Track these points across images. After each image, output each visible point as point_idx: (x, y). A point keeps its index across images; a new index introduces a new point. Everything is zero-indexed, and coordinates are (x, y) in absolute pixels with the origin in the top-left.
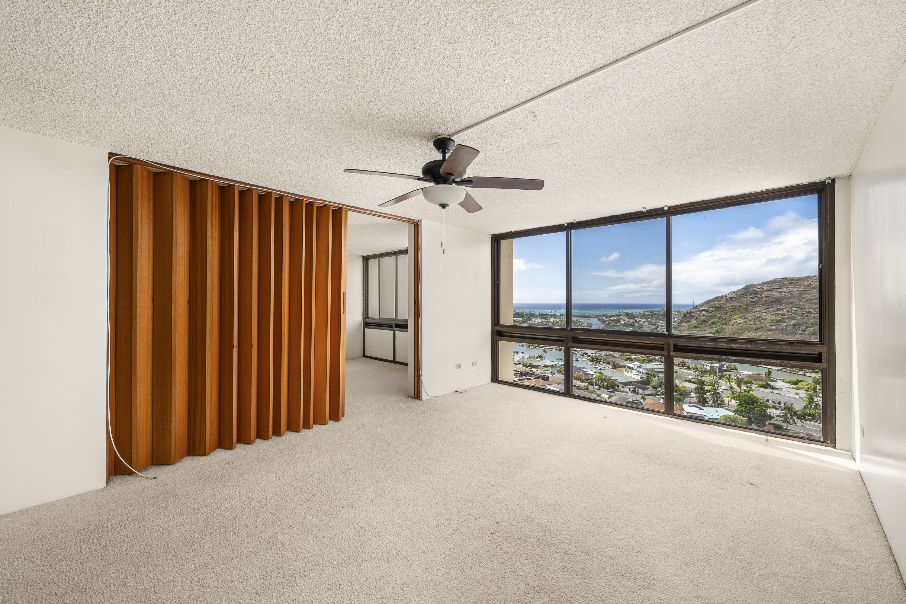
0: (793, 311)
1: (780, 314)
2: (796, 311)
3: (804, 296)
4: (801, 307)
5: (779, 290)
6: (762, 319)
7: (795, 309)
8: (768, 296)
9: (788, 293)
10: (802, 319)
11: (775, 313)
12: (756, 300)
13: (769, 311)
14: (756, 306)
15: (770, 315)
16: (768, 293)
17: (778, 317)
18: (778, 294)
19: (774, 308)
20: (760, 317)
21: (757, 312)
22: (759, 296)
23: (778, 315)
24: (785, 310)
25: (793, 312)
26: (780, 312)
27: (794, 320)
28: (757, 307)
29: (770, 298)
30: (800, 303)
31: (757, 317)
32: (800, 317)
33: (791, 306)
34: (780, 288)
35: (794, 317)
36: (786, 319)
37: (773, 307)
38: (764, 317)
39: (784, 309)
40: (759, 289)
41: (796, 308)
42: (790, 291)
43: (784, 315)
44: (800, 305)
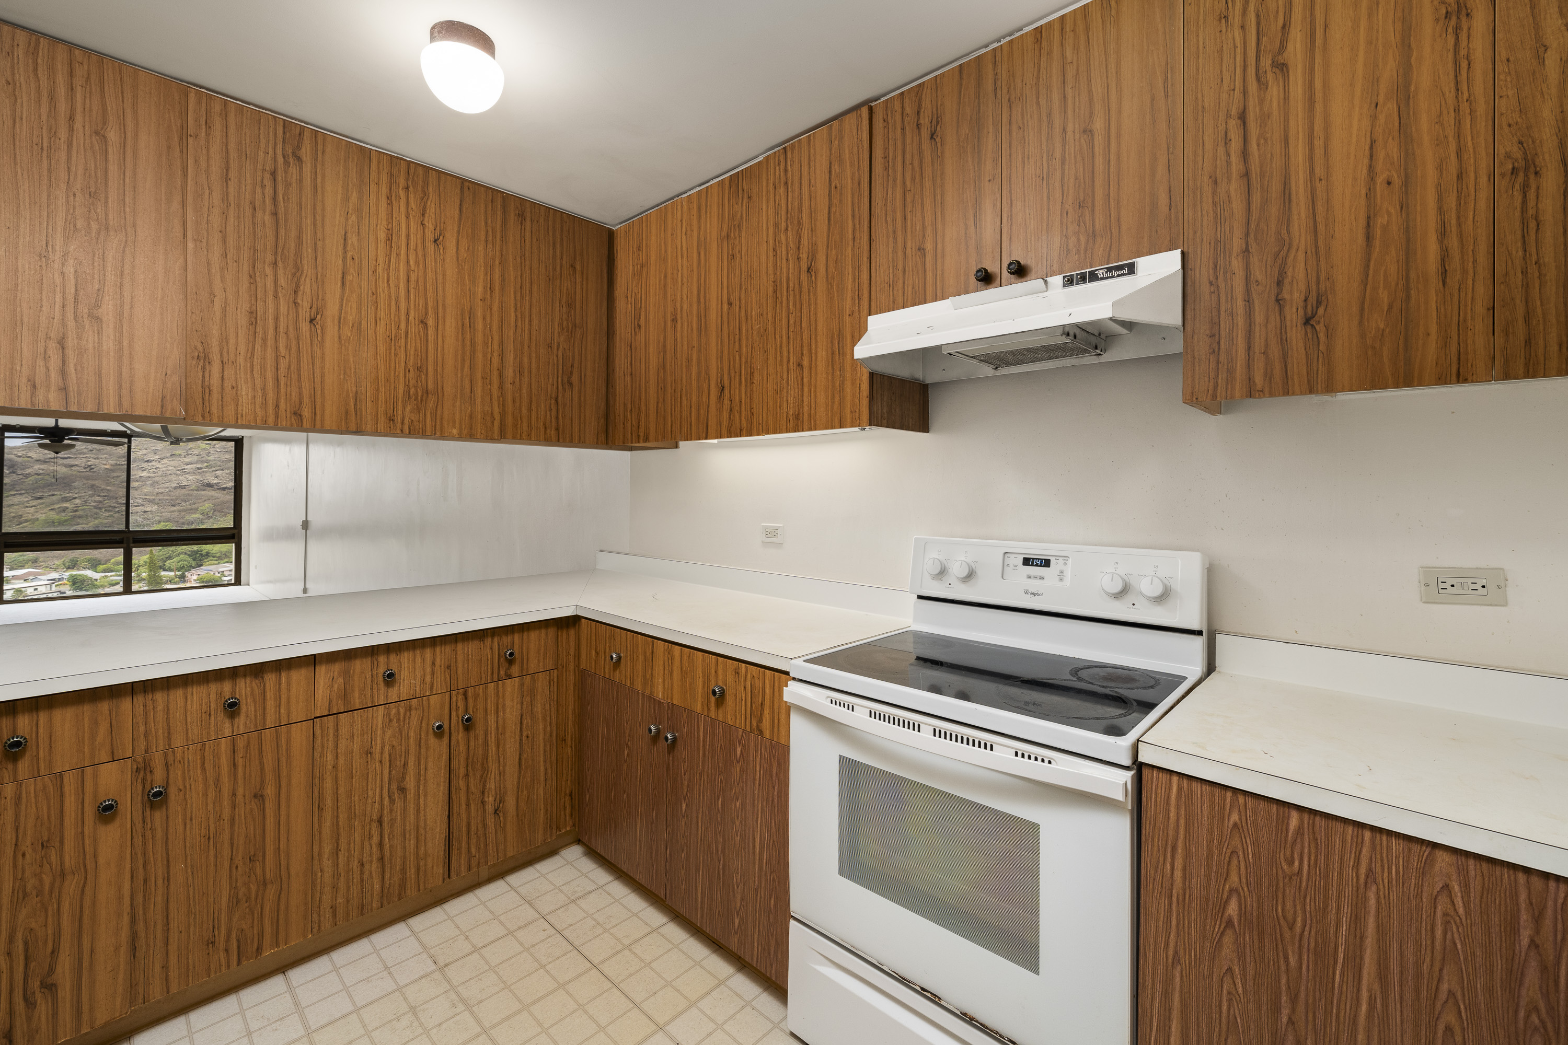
0: (95, 502)
1: (67, 508)
2: (100, 502)
3: (115, 474)
4: (111, 494)
5: (65, 461)
6: (26, 521)
7: (98, 498)
8: (41, 472)
9: (85, 468)
10: (111, 516)
11: (56, 506)
12: (12, 481)
13: (43, 503)
14: (13, 493)
15: (45, 510)
16: (42, 467)
17: (63, 514)
18: (64, 469)
19: (54, 498)
20: (21, 516)
21: (13, 505)
22: (20, 472)
23: (64, 510)
24: (77, 501)
25: (95, 504)
26: (67, 505)
27: (96, 518)
28: (14, 495)
29: (46, 477)
30: (108, 488)
31: (14, 517)
32: (107, 514)
33: (90, 493)
34: (70, 458)
35: (96, 514)
36: (80, 517)
37: (53, 495)
38: (30, 517)
39: (75, 498)
40: (20, 457)
41: (99, 496)
42: (89, 463)
43: (76, 511)
44: (108, 490)
